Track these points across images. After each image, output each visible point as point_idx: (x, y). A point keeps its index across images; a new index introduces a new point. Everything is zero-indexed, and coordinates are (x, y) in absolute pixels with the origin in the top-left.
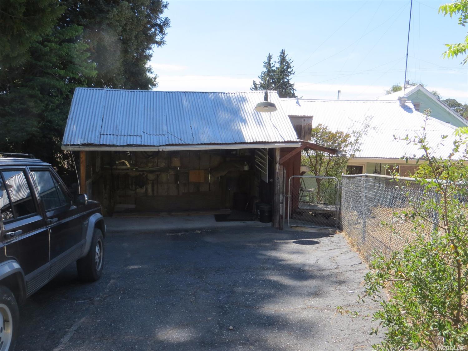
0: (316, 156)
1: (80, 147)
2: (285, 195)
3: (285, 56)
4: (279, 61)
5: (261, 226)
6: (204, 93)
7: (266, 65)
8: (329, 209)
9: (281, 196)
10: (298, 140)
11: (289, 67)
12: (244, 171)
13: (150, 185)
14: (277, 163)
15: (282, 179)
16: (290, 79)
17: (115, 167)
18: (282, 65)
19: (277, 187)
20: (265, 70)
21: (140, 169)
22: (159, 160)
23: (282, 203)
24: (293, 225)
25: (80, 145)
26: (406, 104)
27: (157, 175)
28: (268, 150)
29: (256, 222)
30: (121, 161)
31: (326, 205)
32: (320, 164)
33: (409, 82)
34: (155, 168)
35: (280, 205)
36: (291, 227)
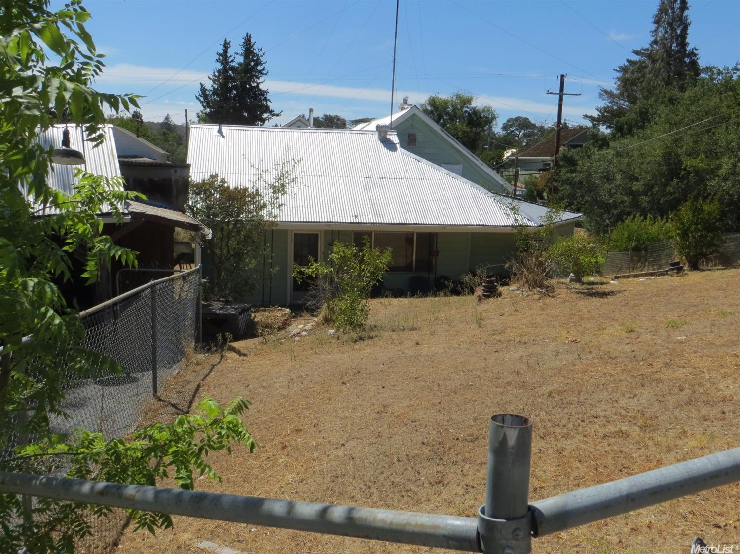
3: (252, 44)
4: (242, 52)
7: (221, 58)
8: (222, 312)
11: (258, 63)
16: (262, 83)
18: (247, 59)
20: (219, 66)
26: (388, 136)
31: (225, 305)
33: (407, 100)
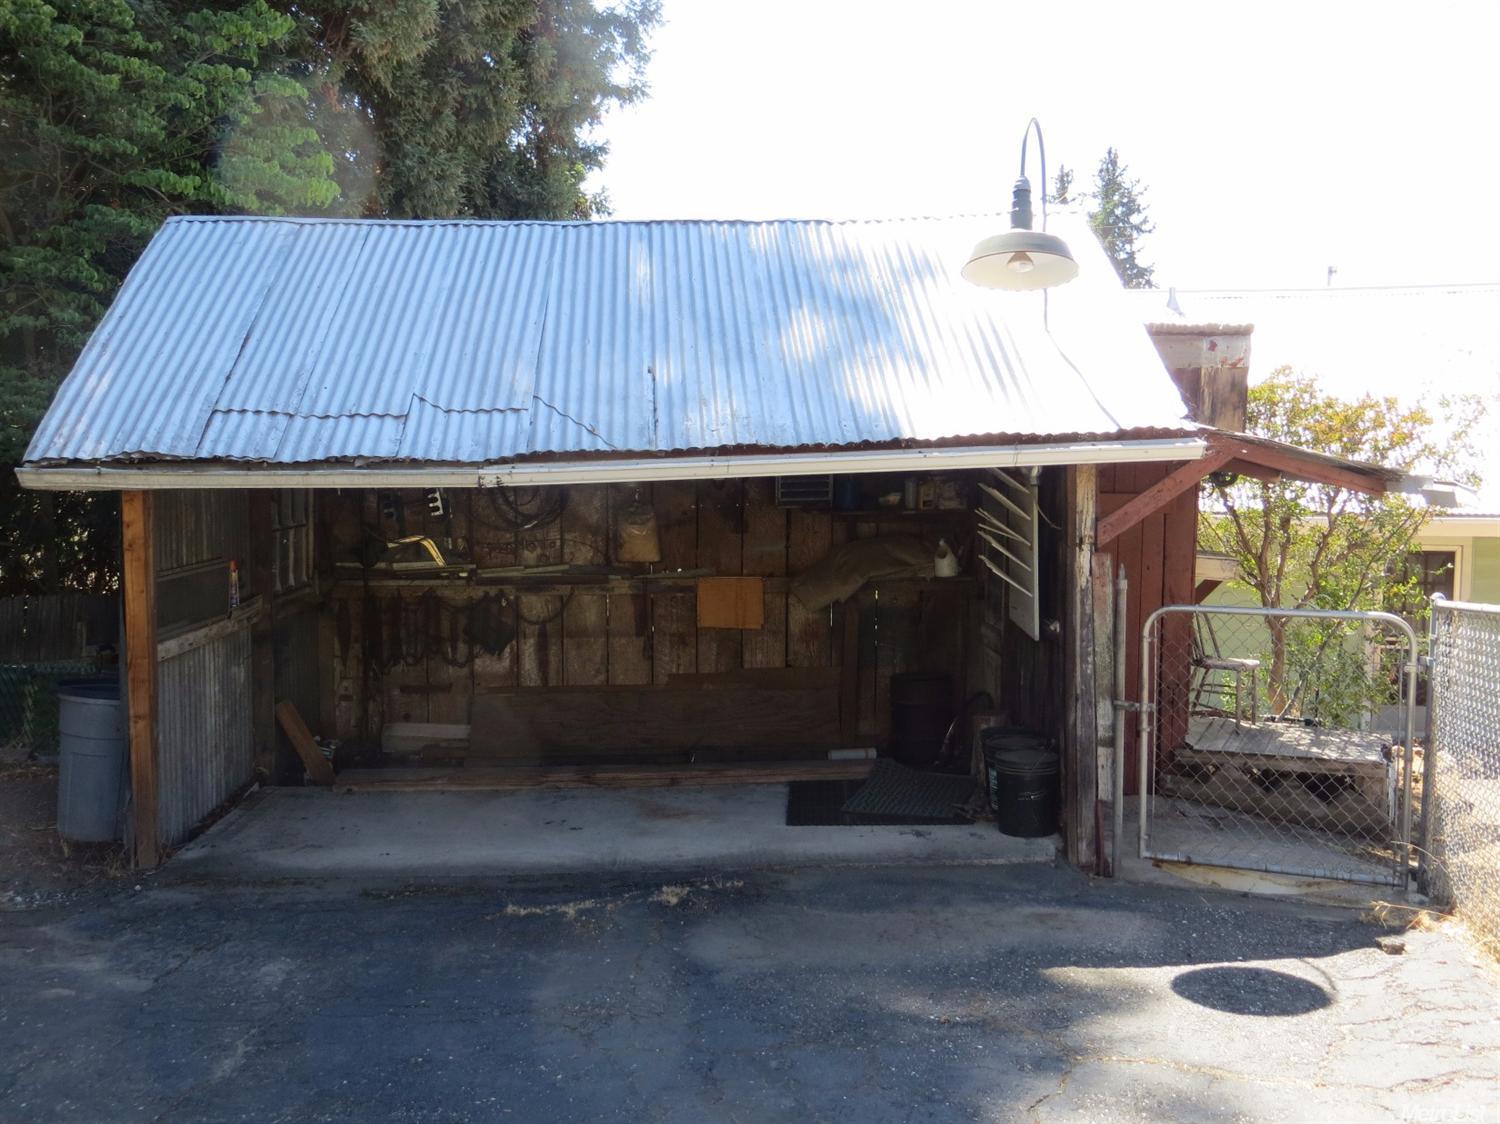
0: (1267, 512)
1: (103, 470)
2: (1122, 702)
3: (1118, 171)
4: (1096, 190)
5: (1001, 861)
6: (739, 226)
8: (1334, 755)
9: (1104, 708)
10: (1191, 426)
11: (1131, 208)
12: (937, 580)
13: (531, 641)
14: (1081, 542)
15: (1110, 625)
16: (1139, 251)
17: (382, 565)
18: (1108, 203)
19: (1084, 661)
21: (486, 574)
22: (567, 536)
23: (1111, 743)
24: (1166, 857)
25: (104, 464)
27: (561, 597)
28: (1034, 482)
29: (980, 829)
30: (408, 540)
31: (1315, 732)
32: (1284, 547)
34: (550, 569)
35: (1101, 751)
36: (1158, 863)
